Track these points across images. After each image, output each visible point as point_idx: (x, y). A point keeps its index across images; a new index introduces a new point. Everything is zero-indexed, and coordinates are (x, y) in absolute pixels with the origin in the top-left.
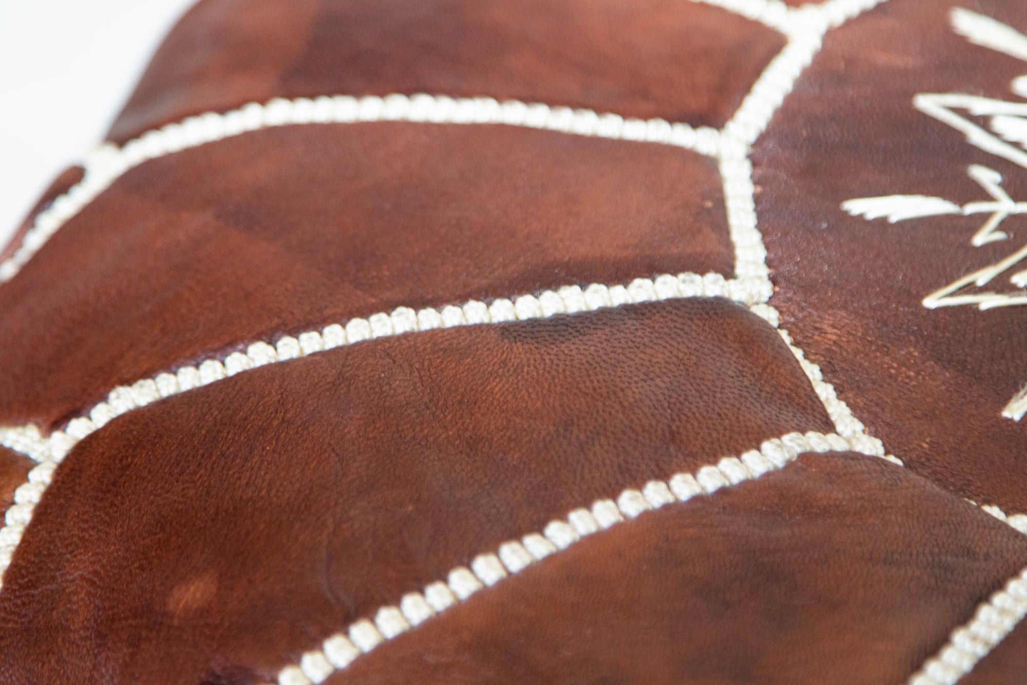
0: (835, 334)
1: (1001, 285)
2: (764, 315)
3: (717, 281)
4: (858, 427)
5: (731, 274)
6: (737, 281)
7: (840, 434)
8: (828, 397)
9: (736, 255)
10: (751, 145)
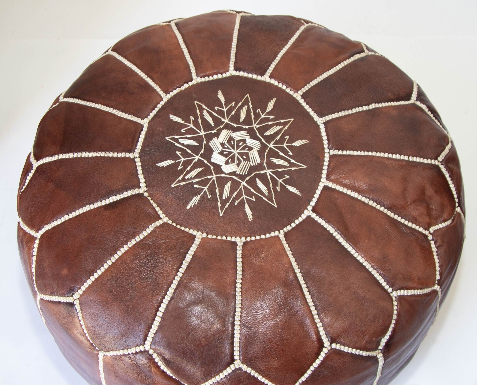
0: (158, 196)
1: (184, 180)
2: (146, 194)
3: (137, 190)
4: (164, 215)
5: (140, 187)
6: (141, 189)
7: (161, 219)
8: (158, 210)
9: (140, 182)
10: (139, 153)
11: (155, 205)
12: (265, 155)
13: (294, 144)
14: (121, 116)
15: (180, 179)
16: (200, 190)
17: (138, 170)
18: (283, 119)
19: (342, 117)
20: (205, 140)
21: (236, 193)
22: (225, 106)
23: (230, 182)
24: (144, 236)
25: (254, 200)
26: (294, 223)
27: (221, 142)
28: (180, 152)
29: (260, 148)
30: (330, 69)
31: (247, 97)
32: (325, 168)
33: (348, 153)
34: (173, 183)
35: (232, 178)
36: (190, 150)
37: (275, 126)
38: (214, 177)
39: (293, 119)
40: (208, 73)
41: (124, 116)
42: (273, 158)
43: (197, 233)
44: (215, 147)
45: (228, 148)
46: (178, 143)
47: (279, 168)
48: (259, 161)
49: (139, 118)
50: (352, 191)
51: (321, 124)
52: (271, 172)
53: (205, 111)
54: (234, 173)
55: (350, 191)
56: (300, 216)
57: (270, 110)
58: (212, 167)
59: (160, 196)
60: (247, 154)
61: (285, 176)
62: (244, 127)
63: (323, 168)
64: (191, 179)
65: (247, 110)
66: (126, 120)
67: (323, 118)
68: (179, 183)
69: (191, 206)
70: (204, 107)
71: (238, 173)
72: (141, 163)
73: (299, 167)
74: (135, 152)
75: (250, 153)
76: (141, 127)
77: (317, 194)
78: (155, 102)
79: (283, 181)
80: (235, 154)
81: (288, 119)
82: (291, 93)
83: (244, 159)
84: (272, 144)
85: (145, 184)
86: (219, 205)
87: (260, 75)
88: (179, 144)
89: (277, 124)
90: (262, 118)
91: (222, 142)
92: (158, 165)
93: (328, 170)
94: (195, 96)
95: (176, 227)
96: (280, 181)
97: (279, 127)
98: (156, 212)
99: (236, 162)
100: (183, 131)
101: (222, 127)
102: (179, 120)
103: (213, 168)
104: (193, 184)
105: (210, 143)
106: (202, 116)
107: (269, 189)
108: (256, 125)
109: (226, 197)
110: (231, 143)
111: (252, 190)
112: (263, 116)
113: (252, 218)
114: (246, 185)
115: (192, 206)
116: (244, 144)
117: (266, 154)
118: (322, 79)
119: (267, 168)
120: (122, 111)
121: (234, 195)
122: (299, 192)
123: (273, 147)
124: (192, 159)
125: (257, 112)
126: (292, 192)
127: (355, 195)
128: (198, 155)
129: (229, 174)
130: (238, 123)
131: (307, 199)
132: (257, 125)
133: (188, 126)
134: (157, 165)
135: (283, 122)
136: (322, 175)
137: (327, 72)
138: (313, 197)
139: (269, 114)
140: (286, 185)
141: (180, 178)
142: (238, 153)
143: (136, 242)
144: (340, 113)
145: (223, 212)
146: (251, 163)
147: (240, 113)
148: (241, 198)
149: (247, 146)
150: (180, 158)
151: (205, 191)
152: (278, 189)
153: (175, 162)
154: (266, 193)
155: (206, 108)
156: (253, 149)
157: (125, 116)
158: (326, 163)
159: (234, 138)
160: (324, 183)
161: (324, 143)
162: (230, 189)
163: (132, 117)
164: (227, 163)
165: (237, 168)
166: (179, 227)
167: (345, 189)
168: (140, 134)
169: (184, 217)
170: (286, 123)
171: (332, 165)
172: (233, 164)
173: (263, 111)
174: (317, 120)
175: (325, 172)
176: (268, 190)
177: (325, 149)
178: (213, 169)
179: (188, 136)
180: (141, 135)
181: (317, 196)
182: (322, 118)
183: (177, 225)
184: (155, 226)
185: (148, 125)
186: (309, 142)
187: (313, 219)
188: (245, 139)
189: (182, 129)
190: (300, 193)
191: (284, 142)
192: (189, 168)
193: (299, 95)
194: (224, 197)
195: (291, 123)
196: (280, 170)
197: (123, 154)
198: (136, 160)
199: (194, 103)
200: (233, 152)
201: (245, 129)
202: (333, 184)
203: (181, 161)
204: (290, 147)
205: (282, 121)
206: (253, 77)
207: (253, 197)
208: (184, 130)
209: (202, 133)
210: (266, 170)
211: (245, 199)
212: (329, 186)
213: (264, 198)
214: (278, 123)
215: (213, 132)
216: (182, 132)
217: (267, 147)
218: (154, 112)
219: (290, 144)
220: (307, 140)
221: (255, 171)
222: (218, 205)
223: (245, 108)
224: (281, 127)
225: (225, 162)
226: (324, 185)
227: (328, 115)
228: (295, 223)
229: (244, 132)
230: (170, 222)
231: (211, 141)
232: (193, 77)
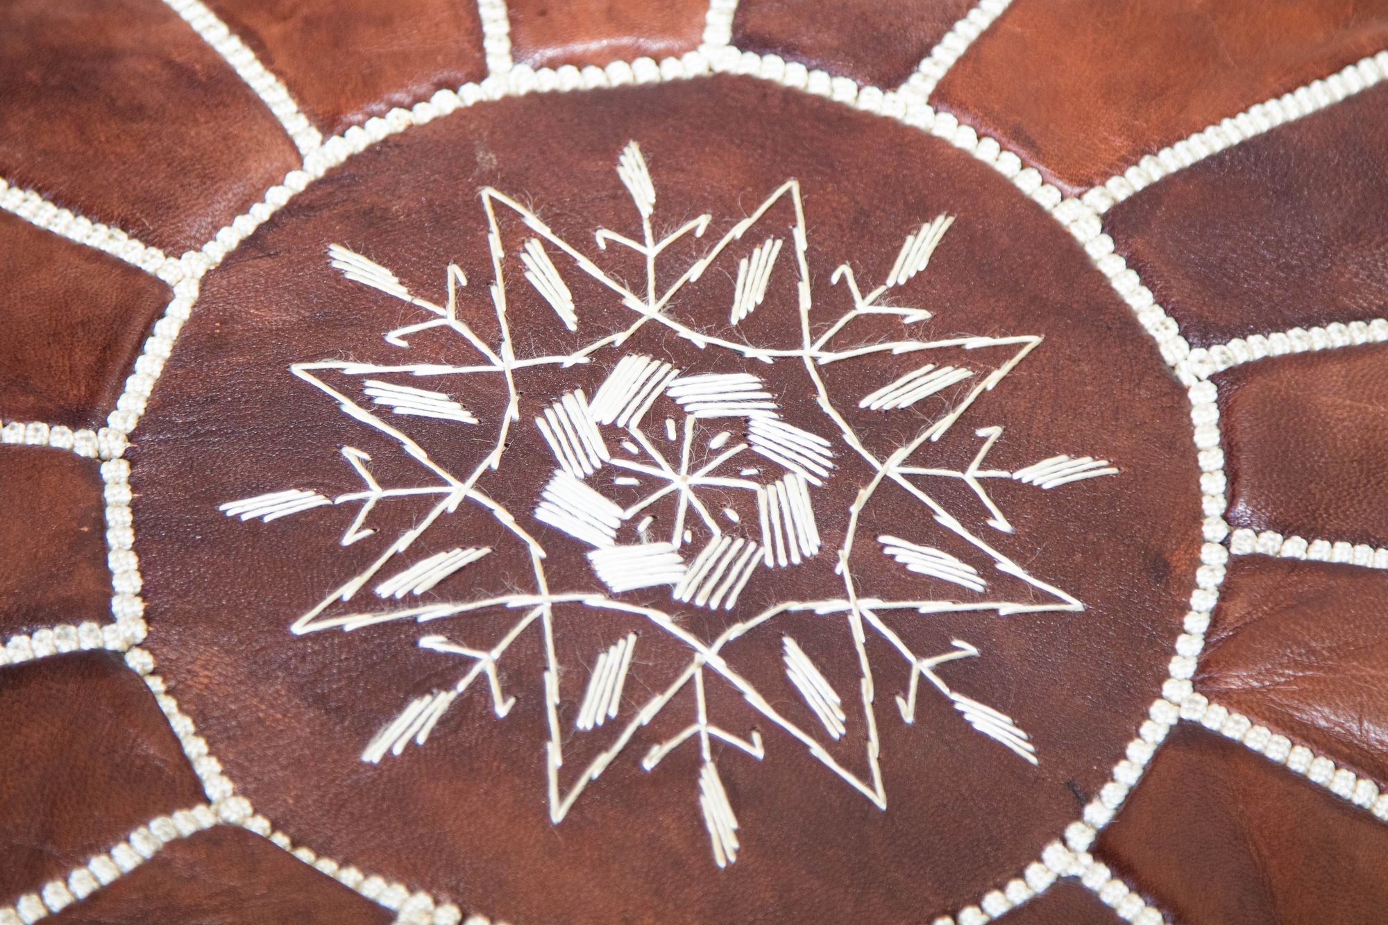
0: (207, 676)
1: (366, 600)
2: (139, 661)
3: (91, 631)
4: (227, 785)
5: (106, 617)
6: (113, 626)
7: (208, 802)
8: (200, 755)
9: (113, 588)
10: (131, 437)
11: (182, 725)
12: (849, 515)
13: (1026, 475)
14: (52, 228)
15: (346, 598)
16: (455, 667)
17: (111, 523)
18: (980, 332)
19: (1326, 355)
20: (514, 398)
21: (657, 703)
22: (653, 228)
23: (632, 638)
24: (95, 886)
25: (758, 752)
26: (976, 910)
27: (607, 421)
28: (365, 450)
29: (825, 474)
30: (1291, 90)
31: (787, 197)
32: (1196, 623)
33: (1342, 553)
34: (303, 614)
35: (644, 618)
36: (421, 445)
37: (930, 367)
38: (542, 603)
39: (1034, 340)
40: (578, 48)
41: (68, 228)
42: (898, 535)
43: (405, 901)
44: (570, 444)
45: (644, 457)
46: (360, 404)
47: (926, 597)
48: (811, 543)
49: (153, 245)
50: (1337, 767)
51: (1199, 380)
52: (874, 611)
53: (534, 246)
54: (659, 596)
55: (1331, 764)
56: (1020, 875)
57: (909, 281)
58: (537, 552)
59: (222, 679)
60: (747, 501)
61: (957, 643)
62: (750, 352)
63: (1182, 623)
64: (411, 600)
65: (775, 265)
66: (81, 250)
67: (1216, 349)
68: (339, 615)
69: (390, 751)
70: (532, 220)
71: (681, 594)
72: (133, 490)
73: (1038, 603)
74: (106, 425)
75: (766, 496)
76: (161, 294)
77: (1133, 764)
78: (257, 169)
79: (939, 670)
80: (674, 496)
81: (1004, 335)
82: (1047, 197)
83: (725, 525)
84: (899, 461)
85: (139, 607)
86: (555, 758)
87: (873, 85)
88: (367, 408)
89: (942, 358)
90: (857, 317)
91: (614, 424)
92: (232, 508)
93: (1207, 635)
94: (487, 159)
95: (289, 854)
96: (923, 666)
97: (950, 376)
98: (186, 764)
99: (681, 534)
100: (393, 338)
101: (619, 338)
102: (382, 279)
103: (544, 555)
104: (415, 628)
105: (540, 422)
106: (514, 268)
107: (851, 704)
108: (821, 349)
109: (600, 722)
110: (664, 428)
111: (753, 698)
112: (863, 306)
113: (737, 852)
114: (720, 665)
115: (398, 751)
116: (738, 443)
117: (855, 509)
118: (1236, 139)
119: (856, 590)
120: (60, 200)
121: (645, 716)
122: (1028, 741)
123: (904, 475)
124: (429, 496)
125: (835, 279)
126: (983, 737)
127: (1354, 791)
128: (462, 477)
129: (628, 596)
130: (719, 328)
131: (1070, 785)
132: (827, 347)
133: (430, 315)
134: (222, 508)
135: (977, 352)
136: (1175, 659)
137: (1272, 104)
138: (1107, 777)
139: (900, 295)
140: (954, 696)
141: (348, 591)
142: (698, 490)
143: (42, 913)
144: (1315, 330)
145: (571, 799)
146: (766, 550)
147: (735, 276)
148: (686, 734)
149: (750, 458)
150: (361, 485)
151: (483, 677)
152: (907, 710)
153: (328, 502)
154: (835, 723)
155: (546, 232)
156: (788, 478)
157: (73, 226)
158: (1203, 600)
159: (682, 406)
160: (1179, 706)
161: (1204, 488)
162: (630, 680)
163: (111, 237)
164: (626, 535)
165: (683, 568)
166: (305, 855)
167: (1298, 749)
168: (147, 331)
169: (343, 806)
170: (994, 356)
171: (1237, 609)
172: (662, 546)
173: (871, 277)
174: (1180, 356)
175: (1189, 648)
176: (845, 707)
177: (1206, 522)
178: (543, 561)
179: (422, 370)
180: (150, 340)
181: (1127, 774)
182: (1208, 346)
183: (295, 844)
184: (166, 833)
185: (202, 290)
186: (1113, 471)
187: (1091, 898)
188: (747, 420)
189: (394, 328)
190: (1030, 747)
191: (971, 459)
192: (402, 544)
193: (1088, 213)
194: (586, 720)
195: (1021, 361)
196: (928, 607)
197: (37, 430)
198: (106, 471)
199: (480, 198)
200: (663, 482)
201: (753, 366)
202: (1229, 713)
203: (362, 502)
204: (1005, 492)
205: (973, 342)
206: (832, 90)
207: (756, 737)
208: (403, 338)
209: (506, 362)
210: (847, 598)
211: (705, 744)
212: (1208, 724)
213: (817, 750)
214: (947, 349)
215: (568, 361)
216: (392, 348)
217: (870, 472)
218: (245, 225)
219: (1005, 474)
220: (1104, 463)
221: (783, 598)
222: (543, 758)
223: (767, 253)
224: (963, 373)
225: (617, 530)
226: (1180, 720)
227: (1245, 338)
228: (982, 911)
229: (746, 381)
230: (260, 825)
231: (548, 412)
232: (491, 62)
